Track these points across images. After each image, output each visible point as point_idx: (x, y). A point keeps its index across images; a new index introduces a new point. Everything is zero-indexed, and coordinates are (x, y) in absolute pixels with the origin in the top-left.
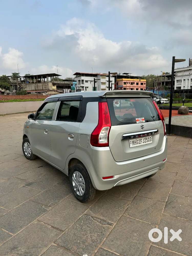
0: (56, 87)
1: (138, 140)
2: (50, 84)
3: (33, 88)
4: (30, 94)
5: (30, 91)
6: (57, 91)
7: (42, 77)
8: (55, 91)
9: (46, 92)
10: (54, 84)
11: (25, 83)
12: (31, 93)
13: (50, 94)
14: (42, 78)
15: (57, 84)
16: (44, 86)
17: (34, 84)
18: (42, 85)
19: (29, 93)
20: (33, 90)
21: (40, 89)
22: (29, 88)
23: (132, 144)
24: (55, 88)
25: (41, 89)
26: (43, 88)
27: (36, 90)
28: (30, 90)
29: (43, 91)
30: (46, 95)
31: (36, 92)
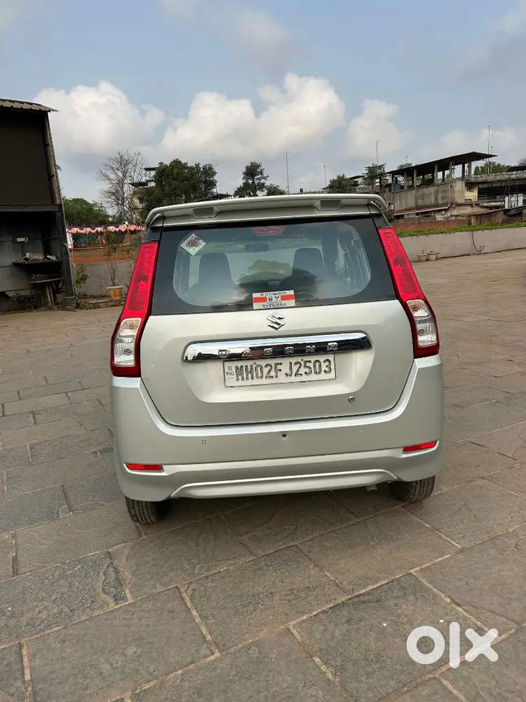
0: (477, 194)
1: (264, 366)
2: (460, 186)
3: (411, 203)
4: (401, 221)
5: (402, 211)
6: (477, 205)
7: (436, 167)
8: (471, 205)
9: (446, 210)
10: (470, 186)
11: (390, 191)
12: (405, 217)
13: (456, 216)
14: (436, 170)
15: (479, 183)
16: (440, 196)
17: (414, 191)
18: (437, 192)
19: (398, 217)
20: (411, 209)
21: (428, 204)
22: (401, 203)
23: (235, 376)
24: (473, 195)
25: (433, 202)
26: (436, 199)
27: (418, 208)
28: (404, 208)
29: (438, 207)
30: (444, 218)
31: (417, 214)
